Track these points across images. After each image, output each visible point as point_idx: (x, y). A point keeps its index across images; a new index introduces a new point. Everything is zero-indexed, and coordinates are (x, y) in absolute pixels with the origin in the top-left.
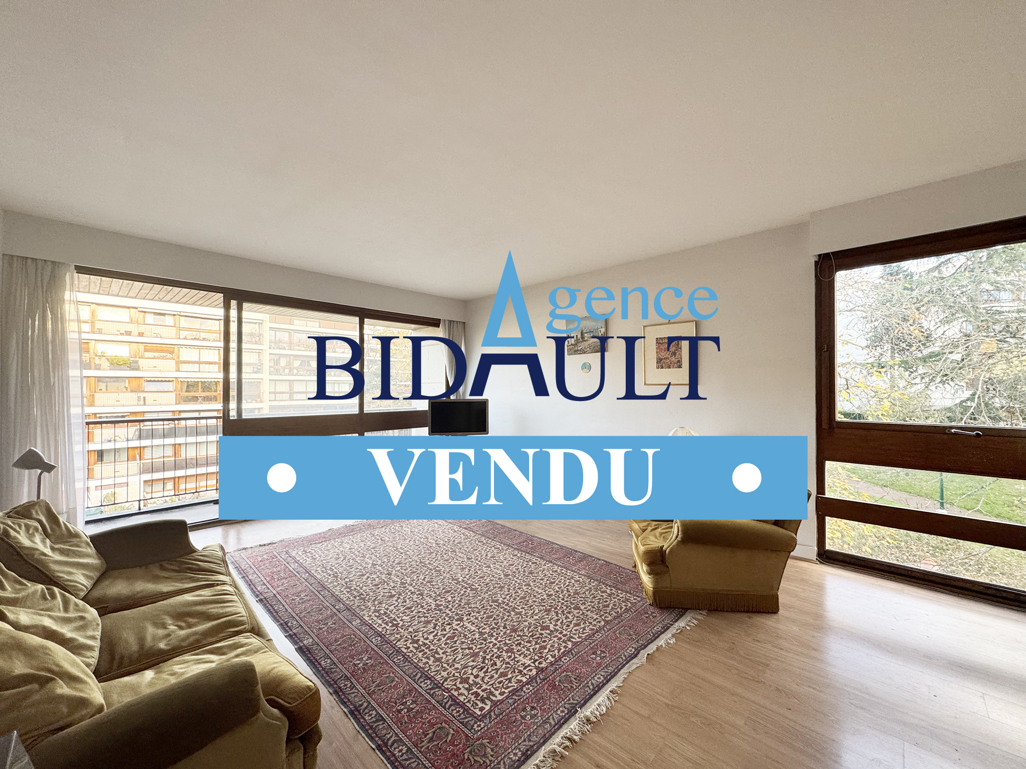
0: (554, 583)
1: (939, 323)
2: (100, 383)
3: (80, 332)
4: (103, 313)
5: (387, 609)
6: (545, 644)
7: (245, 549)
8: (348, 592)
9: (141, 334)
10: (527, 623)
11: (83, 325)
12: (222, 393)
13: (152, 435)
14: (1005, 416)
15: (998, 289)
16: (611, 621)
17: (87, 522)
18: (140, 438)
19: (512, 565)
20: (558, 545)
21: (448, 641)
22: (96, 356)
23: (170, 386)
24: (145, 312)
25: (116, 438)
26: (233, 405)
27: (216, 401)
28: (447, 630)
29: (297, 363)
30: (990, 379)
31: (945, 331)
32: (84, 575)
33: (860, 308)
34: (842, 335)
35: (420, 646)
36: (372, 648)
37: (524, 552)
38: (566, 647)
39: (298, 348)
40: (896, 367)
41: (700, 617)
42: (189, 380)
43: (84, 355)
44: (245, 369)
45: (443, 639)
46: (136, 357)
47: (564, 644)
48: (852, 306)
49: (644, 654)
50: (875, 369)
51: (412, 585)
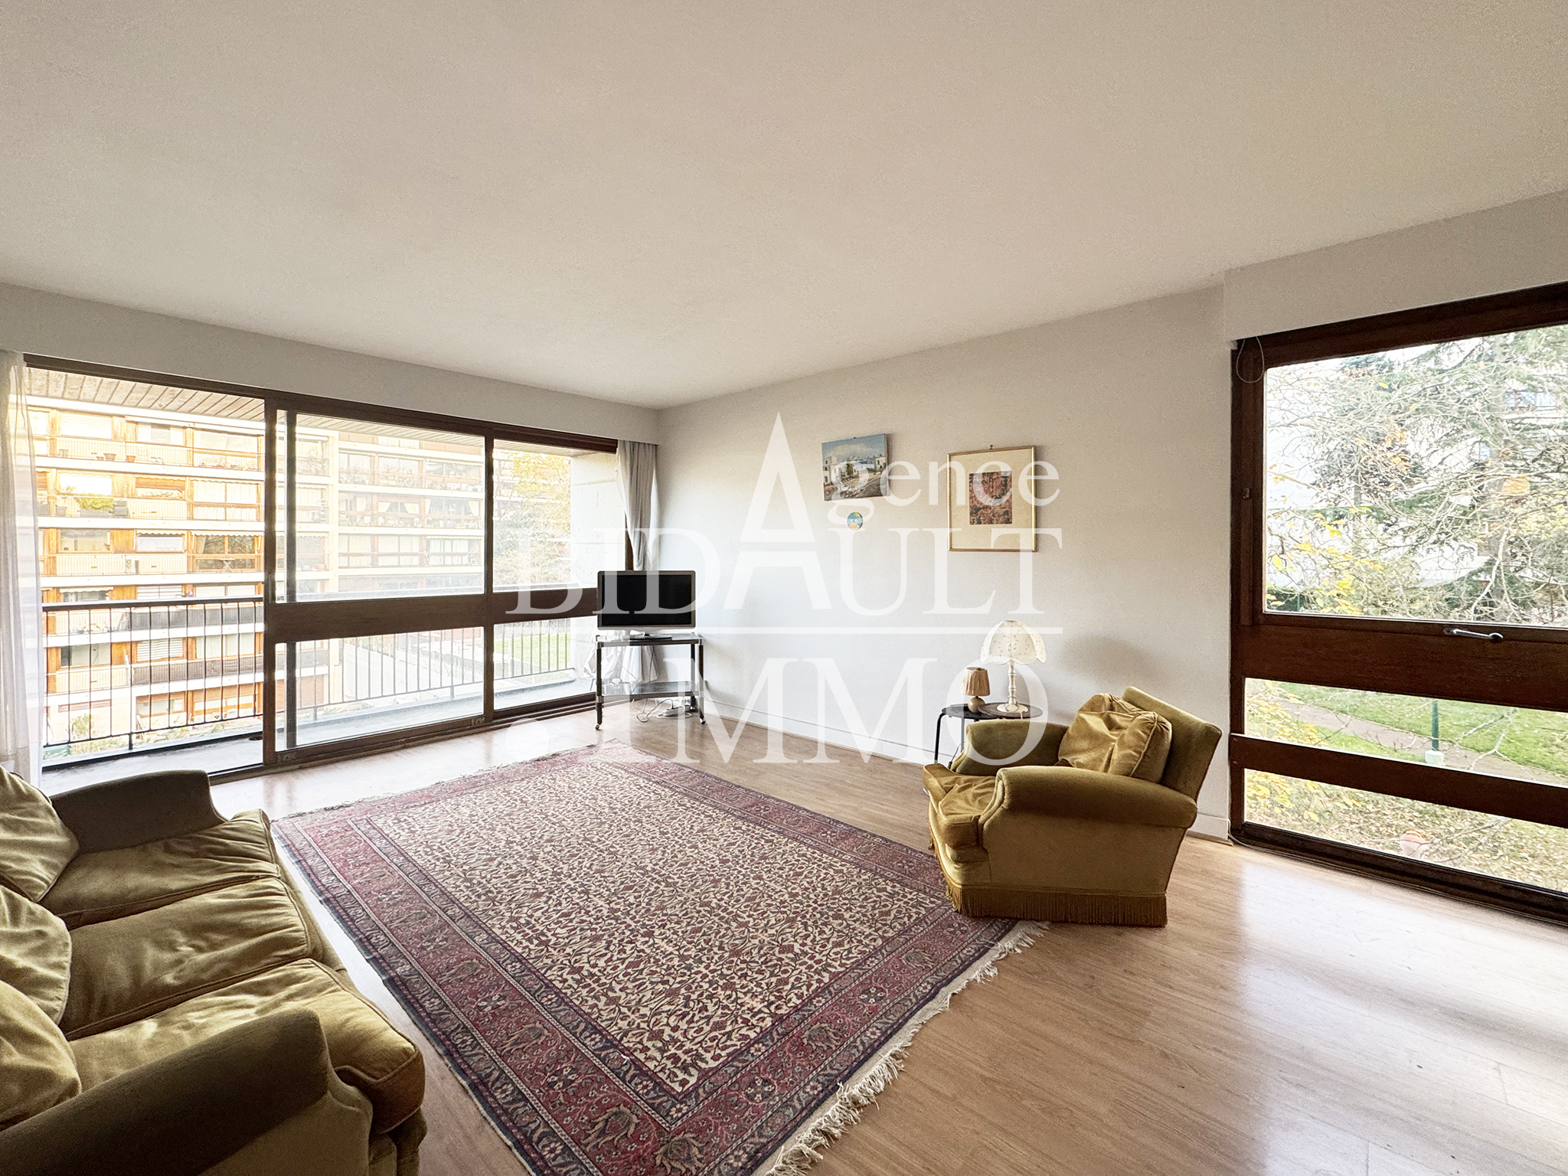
0: (800, 874)
1: (1435, 445)
2: (65, 538)
3: (32, 456)
4: (69, 425)
5: (531, 916)
6: (785, 976)
7: (300, 815)
8: (467, 887)
9: (130, 459)
10: (756, 941)
11: (36, 443)
12: (262, 554)
13: (150, 623)
14: (1541, 599)
15: (1534, 390)
16: (893, 938)
17: (46, 770)
18: (130, 627)
19: (734, 844)
20: (808, 811)
21: (629, 970)
22: (59, 493)
23: (178, 544)
24: (137, 423)
25: (93, 628)
26: (281, 575)
27: (253, 567)
28: (628, 952)
29: (383, 507)
30: (1517, 538)
31: (1444, 459)
32: (43, 862)
33: (1305, 421)
34: (1275, 465)
35: (583, 978)
36: (507, 982)
37: (751, 822)
38: (819, 981)
39: (385, 482)
40: (1363, 517)
41: (1038, 934)
42: (209, 533)
43: (39, 492)
44: (299, 515)
45: (622, 967)
46: (123, 497)
47: (816, 977)
48: (1292, 418)
49: (946, 993)
50: (1329, 519)
51: (570, 876)
